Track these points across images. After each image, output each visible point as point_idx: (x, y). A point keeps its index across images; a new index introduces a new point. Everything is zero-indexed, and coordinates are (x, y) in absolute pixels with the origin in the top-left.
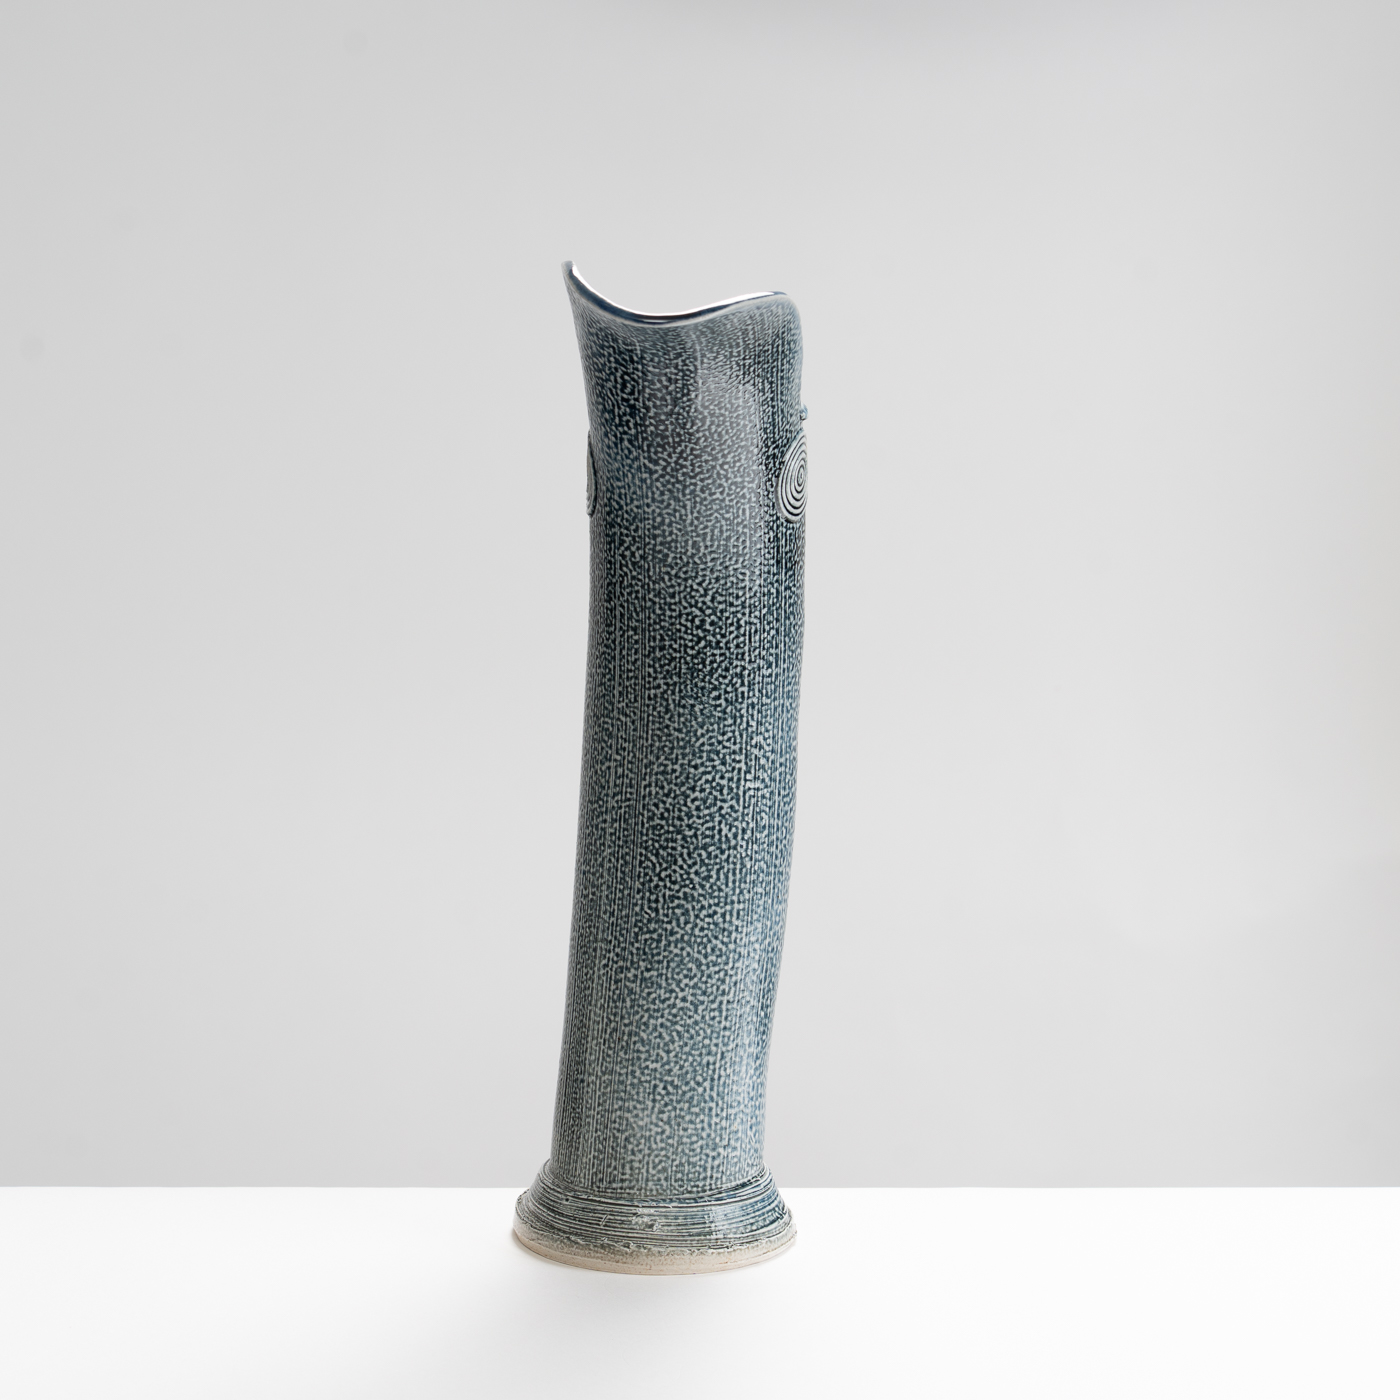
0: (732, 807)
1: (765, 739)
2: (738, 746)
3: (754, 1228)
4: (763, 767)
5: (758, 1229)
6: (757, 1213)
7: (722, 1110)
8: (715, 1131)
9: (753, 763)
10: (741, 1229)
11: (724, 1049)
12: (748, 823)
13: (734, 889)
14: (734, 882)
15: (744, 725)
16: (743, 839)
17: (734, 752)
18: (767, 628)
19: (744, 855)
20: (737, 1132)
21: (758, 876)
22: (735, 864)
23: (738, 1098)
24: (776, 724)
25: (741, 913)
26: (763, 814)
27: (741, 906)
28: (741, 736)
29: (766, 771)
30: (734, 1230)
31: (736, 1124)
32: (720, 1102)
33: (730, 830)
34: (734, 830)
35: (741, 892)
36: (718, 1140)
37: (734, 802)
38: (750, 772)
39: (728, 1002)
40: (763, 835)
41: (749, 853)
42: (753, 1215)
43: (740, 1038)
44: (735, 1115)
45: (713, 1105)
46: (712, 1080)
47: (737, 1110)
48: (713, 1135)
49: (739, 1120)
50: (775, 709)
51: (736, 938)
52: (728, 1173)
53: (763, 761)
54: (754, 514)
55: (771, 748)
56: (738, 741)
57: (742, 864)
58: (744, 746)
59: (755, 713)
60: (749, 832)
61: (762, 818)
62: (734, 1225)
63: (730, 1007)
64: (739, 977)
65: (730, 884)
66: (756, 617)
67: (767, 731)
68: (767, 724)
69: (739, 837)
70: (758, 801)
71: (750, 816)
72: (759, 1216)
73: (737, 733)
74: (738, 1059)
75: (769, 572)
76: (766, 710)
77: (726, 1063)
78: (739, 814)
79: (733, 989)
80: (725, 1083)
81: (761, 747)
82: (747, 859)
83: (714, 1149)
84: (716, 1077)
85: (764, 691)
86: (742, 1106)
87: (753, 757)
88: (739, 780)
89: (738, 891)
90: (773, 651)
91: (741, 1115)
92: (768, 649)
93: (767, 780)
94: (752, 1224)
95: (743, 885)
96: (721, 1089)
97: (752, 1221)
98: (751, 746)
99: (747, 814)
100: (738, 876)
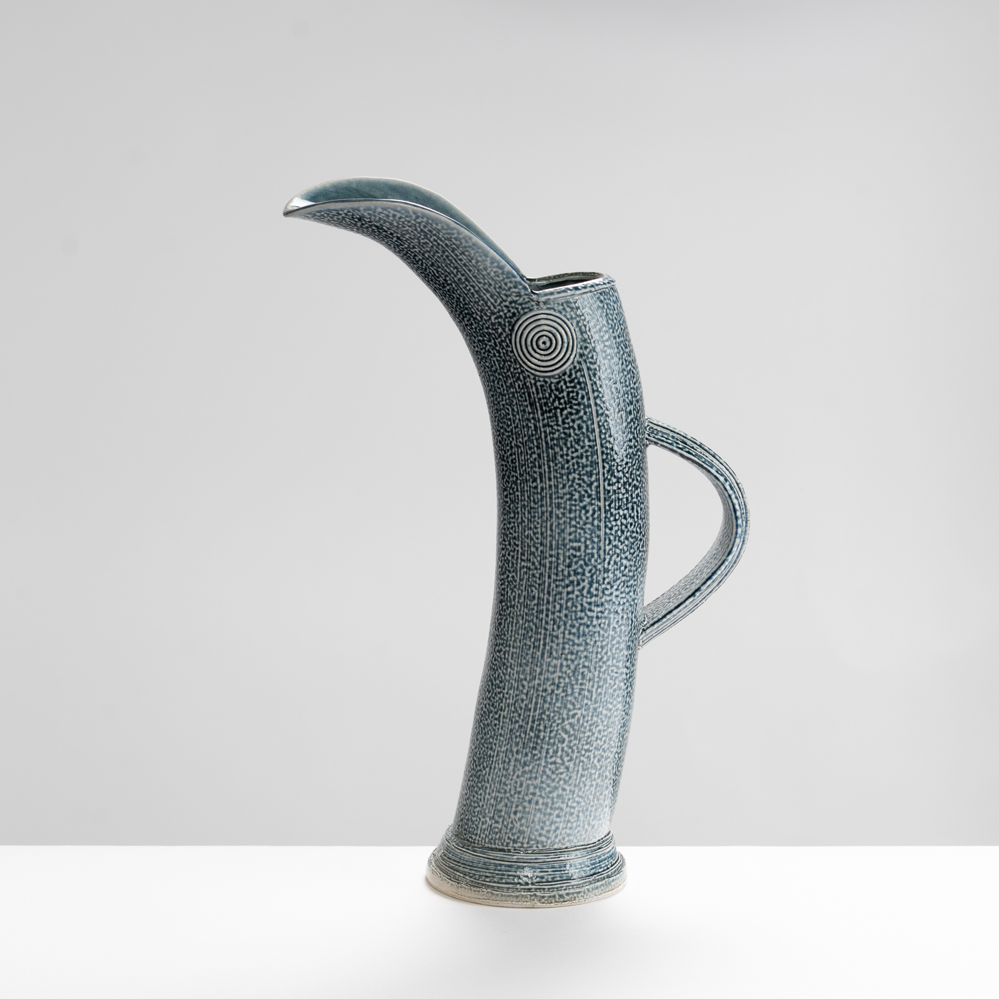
0: (513, 577)
1: (534, 534)
2: (517, 534)
3: (488, 880)
4: (533, 553)
5: (489, 882)
6: (497, 872)
7: (493, 791)
8: (487, 805)
9: (526, 549)
10: (477, 876)
11: (499, 749)
12: (522, 591)
13: (511, 636)
14: (512, 631)
15: (520, 520)
16: (518, 602)
17: (515, 538)
18: (529, 452)
19: (518, 613)
20: (501, 811)
21: (528, 632)
22: (513, 618)
23: (505, 787)
24: (544, 524)
25: (514, 655)
26: (534, 589)
27: (515, 650)
28: (518, 526)
29: (536, 558)
30: (471, 875)
31: (501, 805)
32: (493, 785)
33: (512, 593)
34: (514, 594)
35: (515, 641)
36: (487, 811)
37: (514, 574)
38: (524, 555)
39: (504, 716)
40: (533, 603)
41: (522, 613)
42: (492, 871)
43: (509, 745)
44: (501, 798)
45: (488, 786)
46: (491, 768)
47: (503, 795)
48: (485, 807)
49: (503, 803)
50: (543, 513)
51: (510, 672)
52: (490, 837)
53: (533, 549)
54: (501, 365)
55: (539, 541)
56: (517, 530)
57: (517, 620)
58: (520, 535)
59: (526, 512)
60: (522, 598)
61: (532, 591)
62: (473, 872)
63: (505, 720)
64: (511, 701)
65: (510, 632)
66: (520, 442)
67: (536, 528)
68: (535, 523)
69: (516, 600)
70: (529, 577)
71: (524, 586)
72: (498, 874)
73: (516, 525)
74: (507, 760)
75: (524, 411)
76: (534, 513)
77: (499, 760)
78: (517, 583)
79: (507, 708)
80: (497, 773)
81: (532, 539)
82: (520, 618)
83: (484, 817)
84: (493, 767)
85: (532, 498)
86: (508, 795)
87: (526, 544)
88: (517, 558)
89: (513, 639)
90: (537, 470)
91: (506, 800)
92: (532, 468)
93: (537, 564)
94: (487, 877)
95: (516, 636)
96: (494, 777)
97: (488, 874)
98: (525, 536)
99: (522, 585)
100: (514, 628)
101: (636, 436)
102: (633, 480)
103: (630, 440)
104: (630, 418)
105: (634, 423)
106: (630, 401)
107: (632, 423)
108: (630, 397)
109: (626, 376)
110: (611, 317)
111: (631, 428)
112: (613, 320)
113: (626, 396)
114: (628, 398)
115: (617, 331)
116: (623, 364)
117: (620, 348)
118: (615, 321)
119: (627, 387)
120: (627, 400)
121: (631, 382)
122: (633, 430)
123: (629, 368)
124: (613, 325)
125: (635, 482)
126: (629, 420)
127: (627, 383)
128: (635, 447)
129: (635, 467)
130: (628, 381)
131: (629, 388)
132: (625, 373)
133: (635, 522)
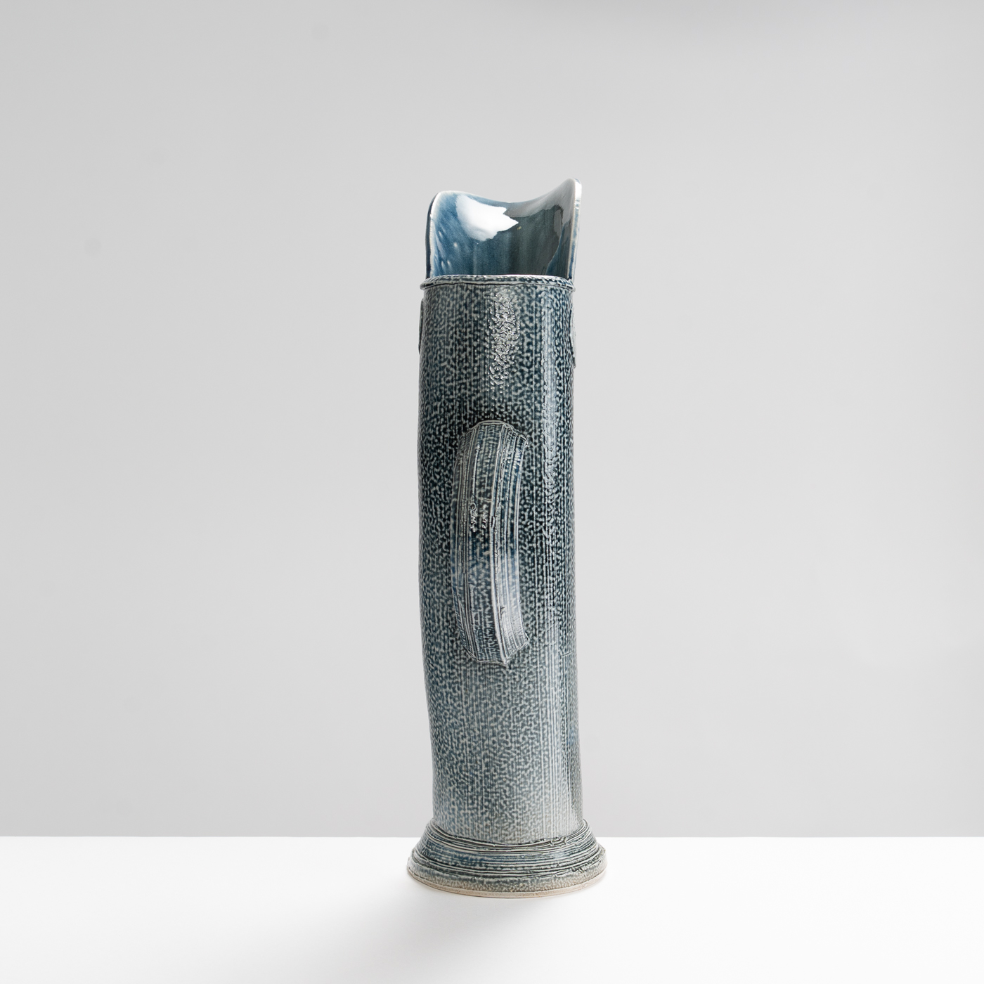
101: (437, 433)
102: (431, 475)
103: (430, 435)
104: (434, 413)
105: (438, 420)
106: (438, 397)
107: (435, 420)
108: (438, 393)
109: (437, 372)
110: (440, 312)
111: (433, 423)
112: (440, 316)
113: (435, 391)
114: (436, 393)
115: (441, 326)
116: (436, 359)
117: (438, 343)
118: (443, 317)
119: (437, 382)
120: (434, 395)
121: (442, 379)
122: (434, 426)
123: (442, 365)
124: (439, 320)
125: (433, 478)
126: (433, 415)
127: (438, 379)
128: (434, 443)
129: (432, 463)
130: (439, 377)
131: (439, 384)
132: (438, 369)
133: (434, 519)
